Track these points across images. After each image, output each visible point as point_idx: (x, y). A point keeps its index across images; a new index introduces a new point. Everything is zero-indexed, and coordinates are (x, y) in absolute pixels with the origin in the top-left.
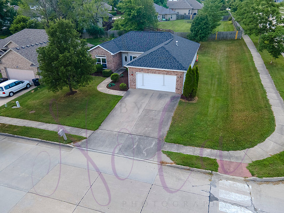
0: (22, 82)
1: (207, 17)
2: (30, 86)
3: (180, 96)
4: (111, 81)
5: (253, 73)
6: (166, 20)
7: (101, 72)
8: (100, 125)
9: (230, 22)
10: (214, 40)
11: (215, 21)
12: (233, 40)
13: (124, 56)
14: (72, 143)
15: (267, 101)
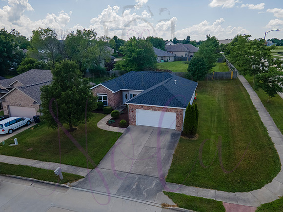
0: (23, 119)
1: (203, 58)
2: (31, 123)
3: (181, 133)
4: (111, 117)
5: (252, 111)
6: (165, 61)
7: (102, 109)
8: (99, 163)
9: (225, 63)
10: (210, 79)
11: (210, 63)
12: (229, 79)
13: (124, 94)
14: (68, 183)
15: (269, 138)
